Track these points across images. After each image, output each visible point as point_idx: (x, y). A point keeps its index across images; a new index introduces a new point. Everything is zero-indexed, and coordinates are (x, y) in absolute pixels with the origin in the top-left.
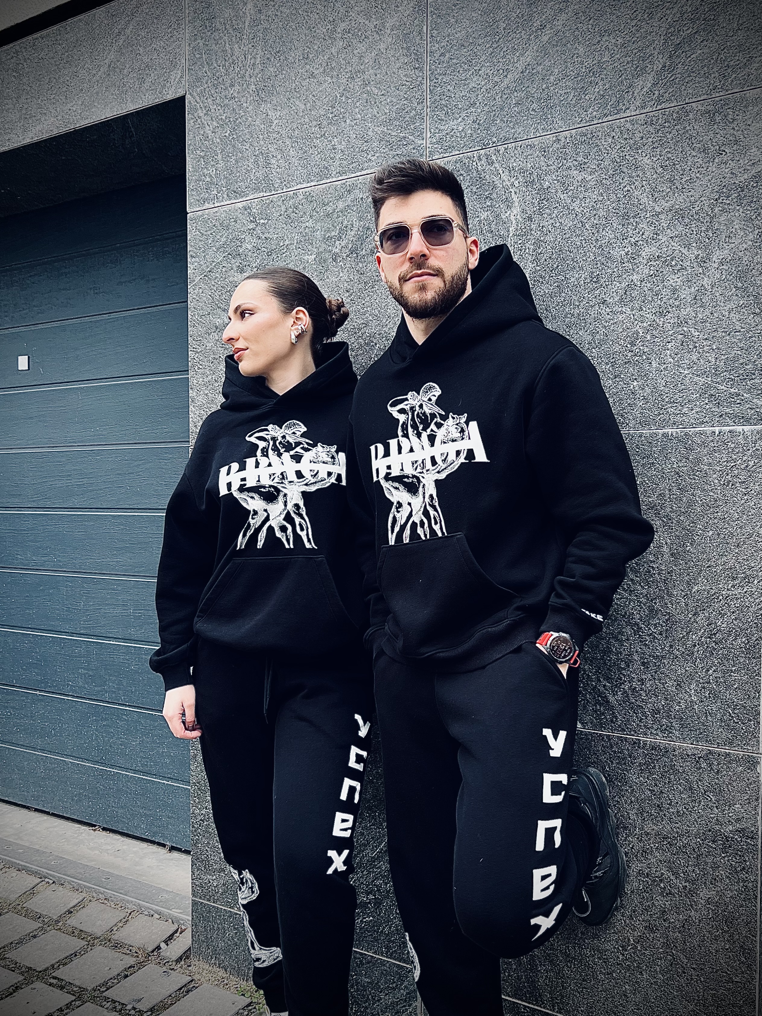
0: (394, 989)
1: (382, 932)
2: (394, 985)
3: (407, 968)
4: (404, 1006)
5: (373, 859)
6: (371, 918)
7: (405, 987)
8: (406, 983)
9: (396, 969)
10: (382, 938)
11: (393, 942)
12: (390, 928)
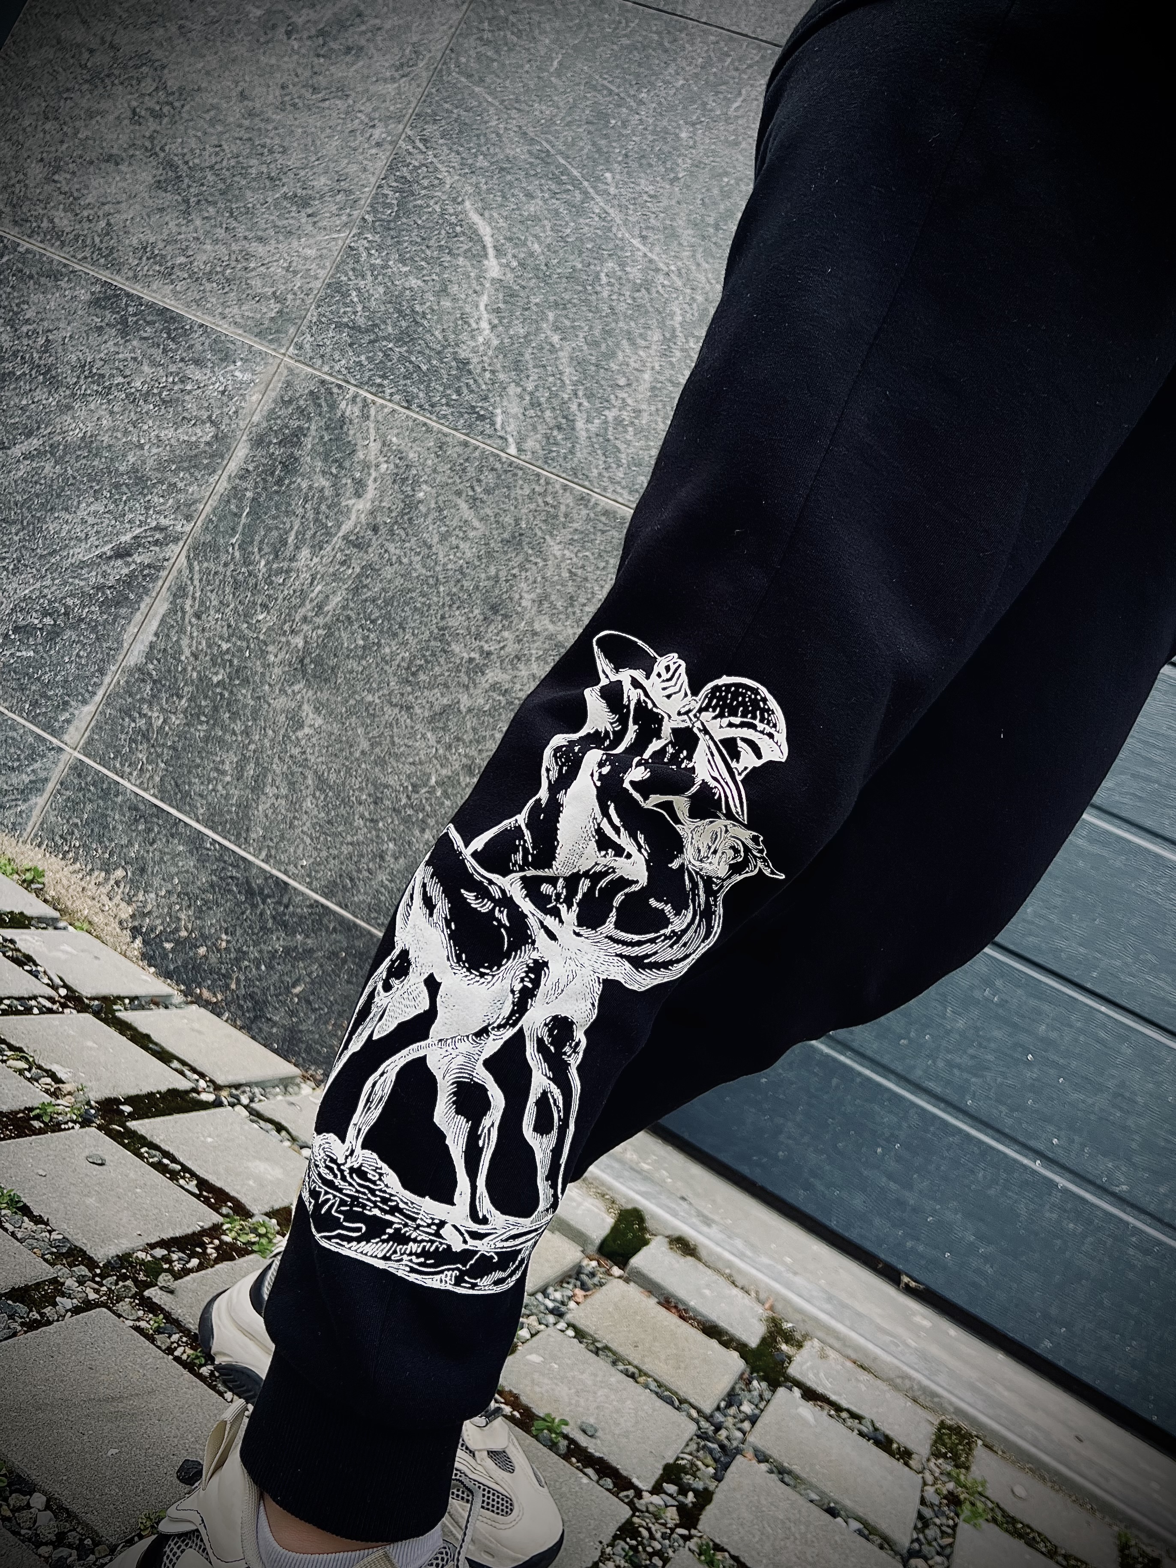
0: (13, 769)
1: (38, 679)
2: (16, 764)
3: (51, 742)
4: (16, 800)
5: (82, 564)
6: (32, 654)
7: (33, 771)
8: (37, 766)
9: (31, 740)
10: (33, 688)
11: (49, 698)
12: (56, 675)
